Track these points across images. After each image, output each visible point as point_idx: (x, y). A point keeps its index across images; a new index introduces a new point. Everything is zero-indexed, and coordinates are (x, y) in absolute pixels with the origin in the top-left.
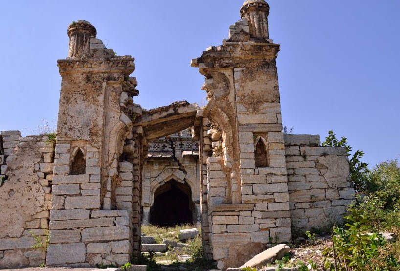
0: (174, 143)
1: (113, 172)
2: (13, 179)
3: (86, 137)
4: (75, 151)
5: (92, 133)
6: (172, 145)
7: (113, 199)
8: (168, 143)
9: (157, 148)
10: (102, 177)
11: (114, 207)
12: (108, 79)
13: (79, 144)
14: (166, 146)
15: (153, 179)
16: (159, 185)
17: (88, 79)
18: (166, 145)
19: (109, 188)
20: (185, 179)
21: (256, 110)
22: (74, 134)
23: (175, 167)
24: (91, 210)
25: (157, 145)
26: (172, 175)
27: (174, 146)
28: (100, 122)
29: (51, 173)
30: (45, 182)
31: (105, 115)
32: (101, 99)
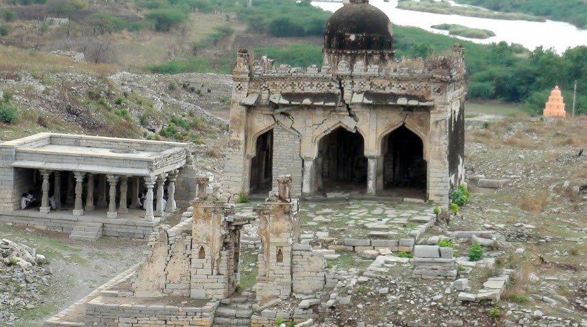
0: (342, 82)
1: (217, 257)
2: (174, 257)
3: (205, 242)
4: (200, 248)
5: (208, 240)
6: (340, 84)
7: (218, 269)
8: (335, 82)
9: (321, 88)
10: (212, 260)
11: (219, 274)
12: (215, 211)
13: (202, 244)
14: (332, 86)
15: (317, 126)
16: (324, 134)
17: (205, 211)
18: (333, 83)
19: (215, 265)
20: (356, 127)
21: (278, 236)
22: (200, 240)
23: (343, 113)
24: (208, 275)
25: (321, 84)
26: (340, 122)
27: (343, 86)
28: (211, 234)
29: (190, 255)
30: (188, 259)
31: (214, 230)
32: (211, 222)
